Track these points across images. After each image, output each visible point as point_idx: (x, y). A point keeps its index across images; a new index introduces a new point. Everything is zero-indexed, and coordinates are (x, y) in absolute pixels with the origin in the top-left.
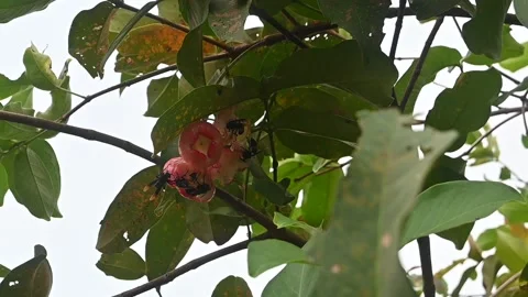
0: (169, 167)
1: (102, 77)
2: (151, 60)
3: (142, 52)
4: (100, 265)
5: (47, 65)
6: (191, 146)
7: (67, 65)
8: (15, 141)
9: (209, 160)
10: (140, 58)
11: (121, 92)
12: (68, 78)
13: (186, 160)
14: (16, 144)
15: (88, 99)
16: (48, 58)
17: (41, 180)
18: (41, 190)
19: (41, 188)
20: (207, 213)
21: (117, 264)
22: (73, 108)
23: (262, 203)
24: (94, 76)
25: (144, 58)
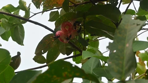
0: (57, 33)
1: (39, 9)
2: (52, 5)
3: (50, 3)
4: (34, 59)
5: (25, 4)
6: (64, 28)
7: (30, 5)
8: (14, 23)
9: (68, 32)
10: (50, 5)
11: (42, 14)
12: (30, 8)
13: (63, 31)
14: (15, 25)
15: (35, 14)
16: (25, 2)
17: (20, 35)
18: (20, 37)
19: (21, 37)
20: (65, 47)
21: (38, 59)
22: (30, 16)
23: (79, 46)
24: (37, 8)
25: (51, 5)
